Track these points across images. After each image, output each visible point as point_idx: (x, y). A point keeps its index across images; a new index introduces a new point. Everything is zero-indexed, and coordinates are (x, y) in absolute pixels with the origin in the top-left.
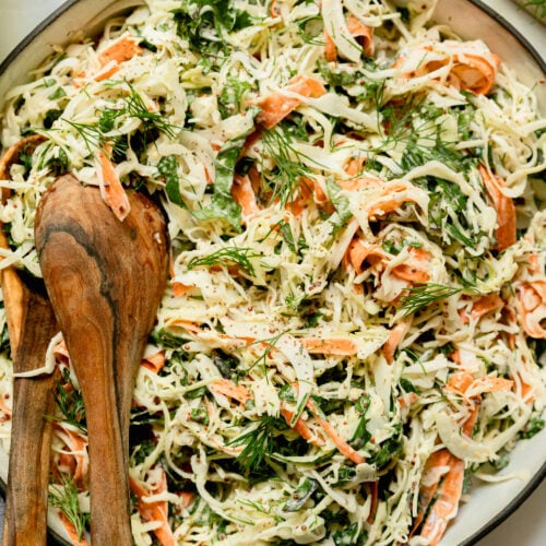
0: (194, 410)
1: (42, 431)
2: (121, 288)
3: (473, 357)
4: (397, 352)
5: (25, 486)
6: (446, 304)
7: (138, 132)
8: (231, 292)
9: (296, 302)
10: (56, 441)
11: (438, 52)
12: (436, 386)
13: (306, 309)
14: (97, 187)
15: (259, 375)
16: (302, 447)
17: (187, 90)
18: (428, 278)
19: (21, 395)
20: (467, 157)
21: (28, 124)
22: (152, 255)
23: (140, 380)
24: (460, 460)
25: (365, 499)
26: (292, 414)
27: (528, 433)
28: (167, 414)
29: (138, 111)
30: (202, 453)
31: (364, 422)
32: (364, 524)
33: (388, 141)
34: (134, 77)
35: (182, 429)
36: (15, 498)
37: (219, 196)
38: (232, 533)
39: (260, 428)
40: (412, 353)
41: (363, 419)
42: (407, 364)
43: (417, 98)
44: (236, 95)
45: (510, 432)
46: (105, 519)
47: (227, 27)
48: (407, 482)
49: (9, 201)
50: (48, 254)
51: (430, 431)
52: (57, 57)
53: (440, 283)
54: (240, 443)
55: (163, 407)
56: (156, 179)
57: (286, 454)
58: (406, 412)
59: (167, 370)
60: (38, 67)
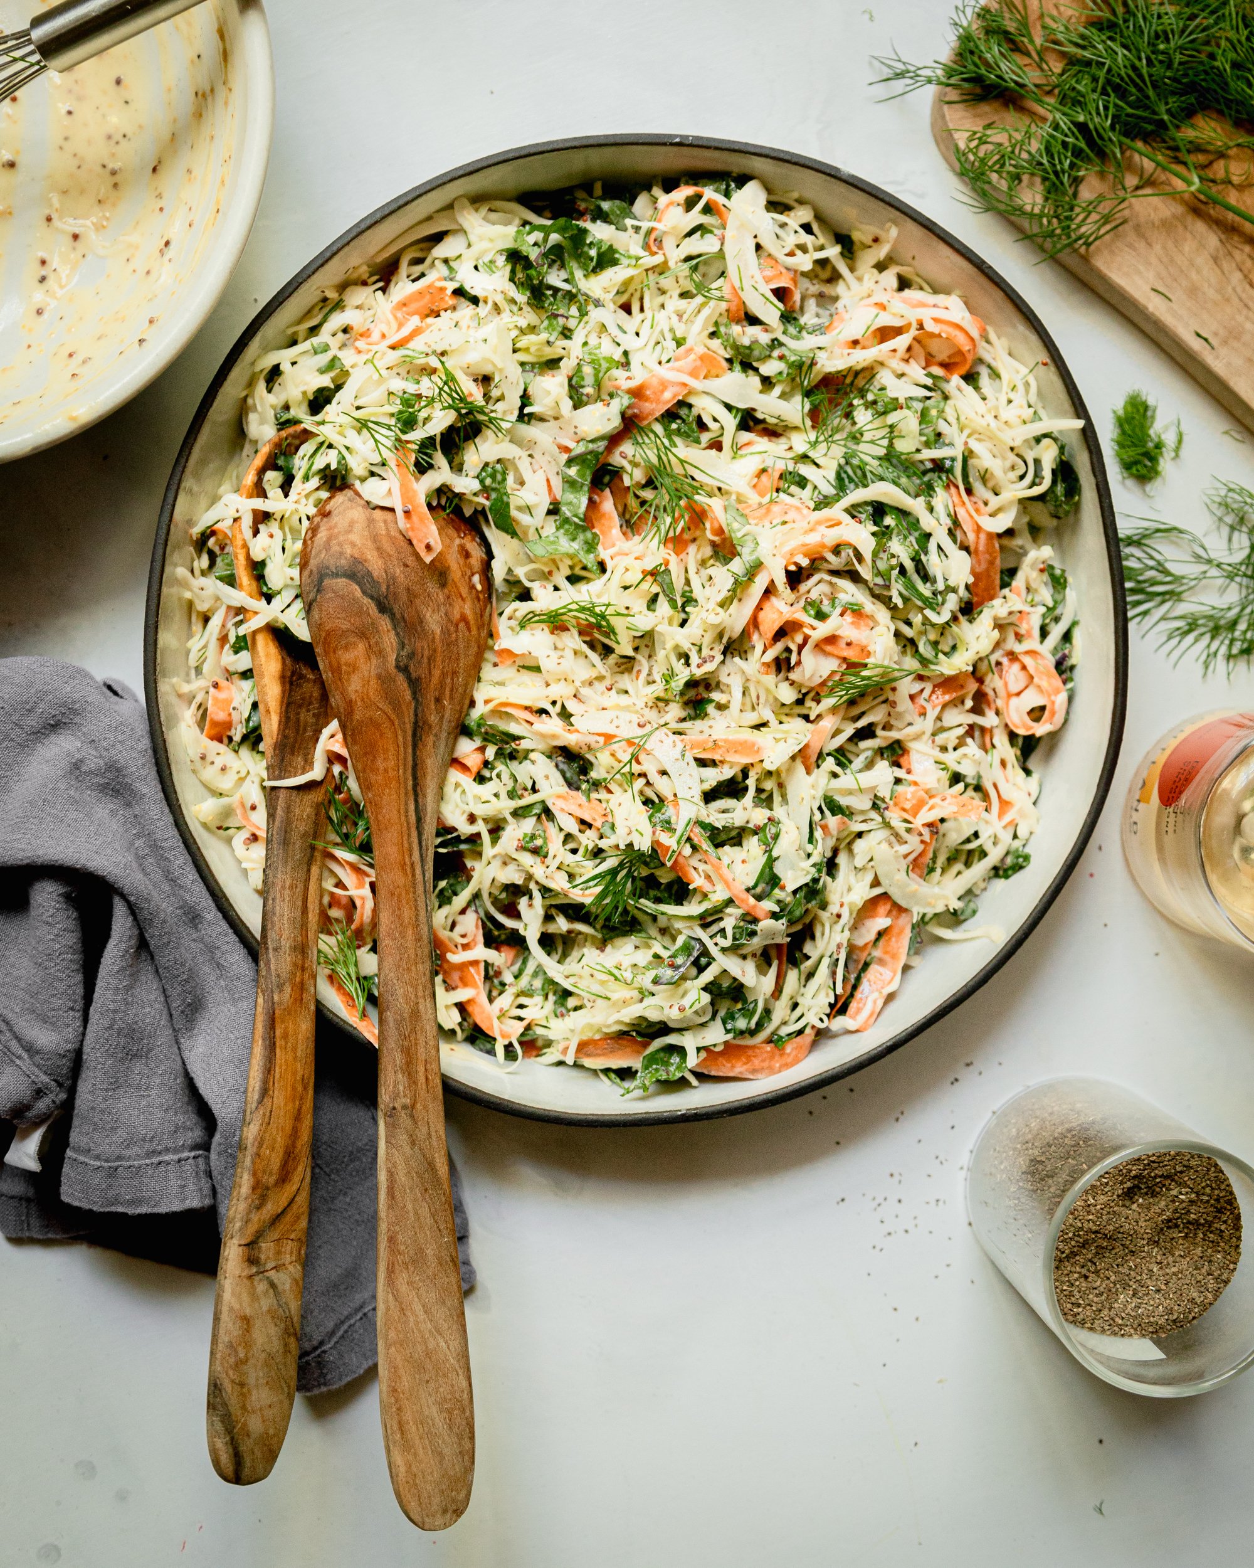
0: (526, 835)
1: (309, 865)
2: (425, 660)
3: (930, 765)
4: (820, 756)
5: (286, 944)
6: (894, 689)
7: (451, 428)
8: (581, 661)
9: (679, 683)
10: (326, 874)
11: (894, 315)
12: (875, 806)
13: (692, 693)
14: (392, 510)
15: (620, 785)
16: (680, 891)
17: (522, 364)
18: (869, 654)
19: (280, 812)
20: (931, 470)
21: (287, 407)
22: (468, 609)
23: (449, 789)
24: (906, 910)
25: (770, 965)
26: (668, 848)
27: (1006, 870)
28: (486, 838)
29: (453, 399)
30: (537, 895)
31: (771, 861)
32: (766, 1001)
33: (816, 442)
34: (448, 348)
35: (507, 860)
36: (273, 961)
37: (567, 521)
38: (576, 1009)
39: (621, 865)
40: (842, 757)
41: (770, 856)
42: (835, 775)
43: (860, 376)
44: (596, 375)
45: (980, 868)
46: (400, 992)
47: (584, 267)
48: (829, 942)
49: (261, 527)
50: (321, 610)
51: (864, 869)
52: (329, 305)
53: (886, 663)
54: (591, 883)
55: (481, 827)
56: (475, 494)
57: (658, 900)
58: (831, 843)
59: (486, 773)
60: (300, 321)
